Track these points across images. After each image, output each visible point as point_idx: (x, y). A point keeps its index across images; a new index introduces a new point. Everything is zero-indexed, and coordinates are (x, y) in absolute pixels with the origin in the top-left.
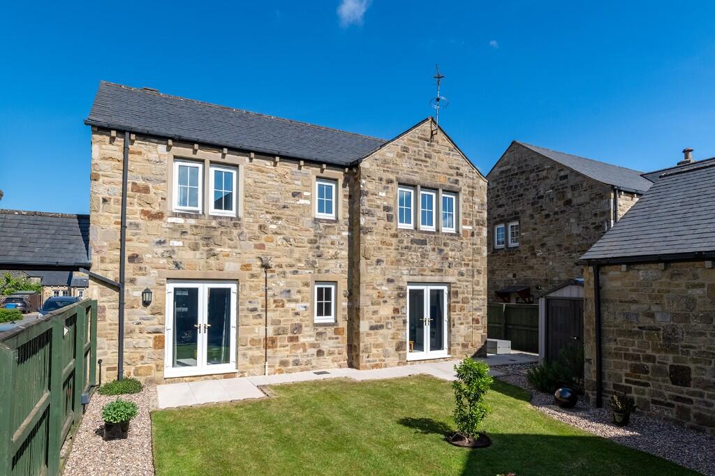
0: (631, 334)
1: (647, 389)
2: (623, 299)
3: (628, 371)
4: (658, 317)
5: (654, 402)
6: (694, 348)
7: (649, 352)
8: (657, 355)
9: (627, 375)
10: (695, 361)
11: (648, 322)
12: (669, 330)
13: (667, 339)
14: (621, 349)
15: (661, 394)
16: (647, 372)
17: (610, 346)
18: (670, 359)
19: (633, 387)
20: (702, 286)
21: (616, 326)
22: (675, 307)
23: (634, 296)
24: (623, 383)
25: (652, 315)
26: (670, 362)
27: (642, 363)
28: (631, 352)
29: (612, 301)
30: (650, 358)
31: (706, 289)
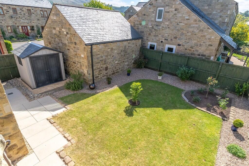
0: (99, 63)
1: (101, 74)
2: (96, 54)
3: (98, 72)
4: (103, 57)
5: (103, 76)
6: (108, 62)
7: (102, 66)
8: (103, 66)
9: (98, 73)
10: (109, 65)
11: (101, 59)
12: (105, 60)
13: (105, 62)
14: (96, 68)
15: (104, 74)
16: (101, 71)
17: (94, 68)
18: (105, 66)
19: (99, 75)
20: (109, 48)
21: (95, 62)
22: (106, 54)
23: (99, 53)
24: (97, 76)
25: (102, 57)
26: (105, 67)
27: (101, 69)
28: (99, 67)
29: (94, 55)
30: (102, 67)
31: (110, 49)
